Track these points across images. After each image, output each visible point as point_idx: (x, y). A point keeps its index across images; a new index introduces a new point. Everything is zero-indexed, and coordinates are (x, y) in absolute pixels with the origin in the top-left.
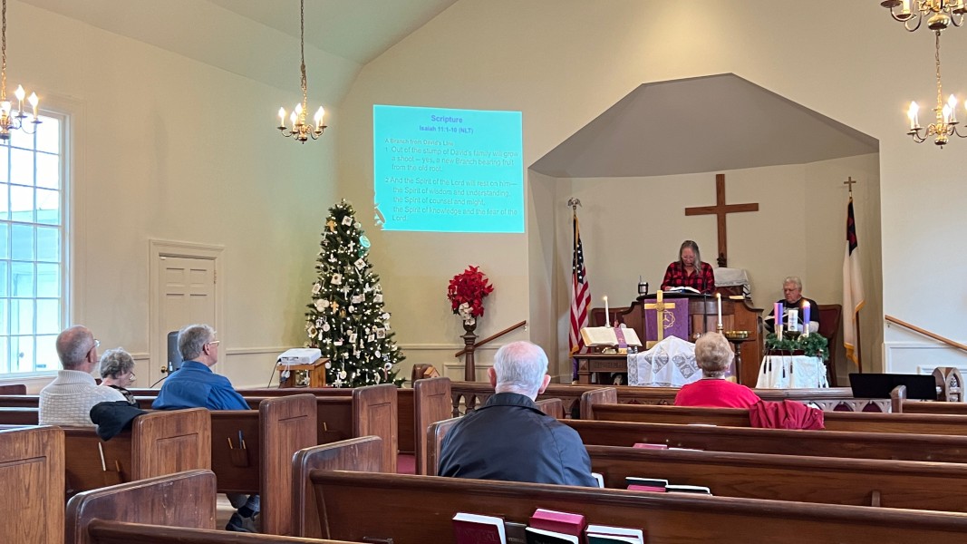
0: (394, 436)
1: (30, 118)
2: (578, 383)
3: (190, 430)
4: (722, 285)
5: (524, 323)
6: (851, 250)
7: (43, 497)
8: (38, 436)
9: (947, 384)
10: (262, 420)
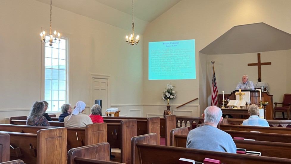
0: (159, 132)
1: (58, 39)
3: (101, 129)
5: (197, 99)
7: (61, 147)
8: (60, 130)
10: (122, 126)
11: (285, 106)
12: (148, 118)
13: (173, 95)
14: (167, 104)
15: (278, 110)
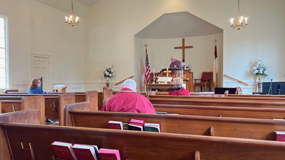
0: (97, 104)
3: (39, 101)
5: (133, 76)
6: (216, 57)
9: (238, 91)
10: (60, 99)
11: (203, 82)
12: (87, 92)
13: (112, 74)
14: (106, 82)
15: (197, 85)
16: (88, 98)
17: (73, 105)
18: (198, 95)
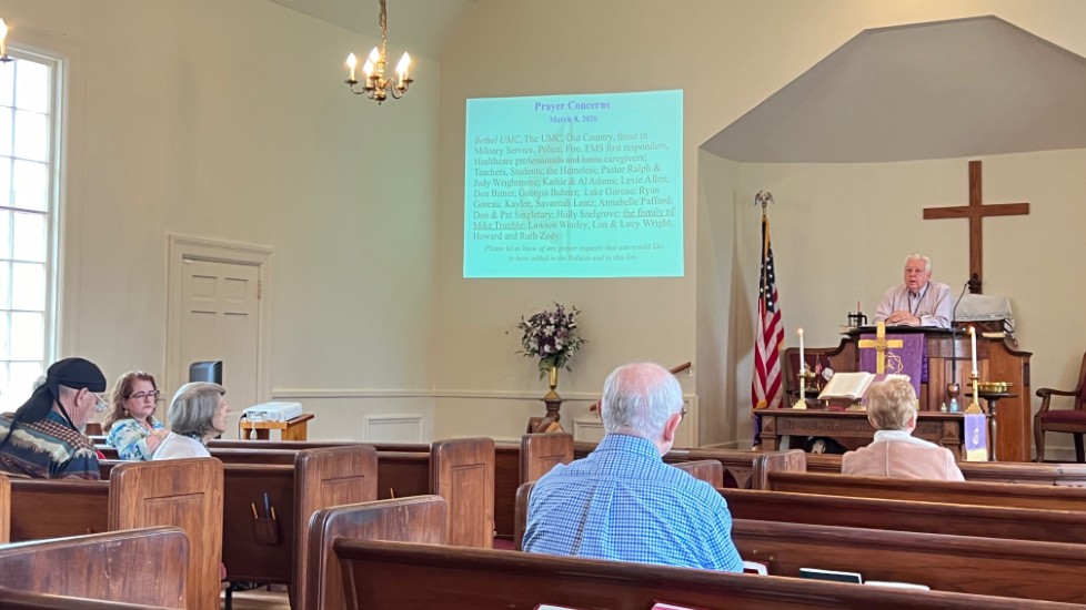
0: (490, 510)
2: (760, 450)
3: (192, 488)
4: (974, 320)
5: (688, 365)
10: (298, 479)
11: (1084, 406)
12: (436, 445)
14: (545, 392)
15: (1054, 425)
16: (445, 480)
17: (356, 513)
18: (1054, 478)
